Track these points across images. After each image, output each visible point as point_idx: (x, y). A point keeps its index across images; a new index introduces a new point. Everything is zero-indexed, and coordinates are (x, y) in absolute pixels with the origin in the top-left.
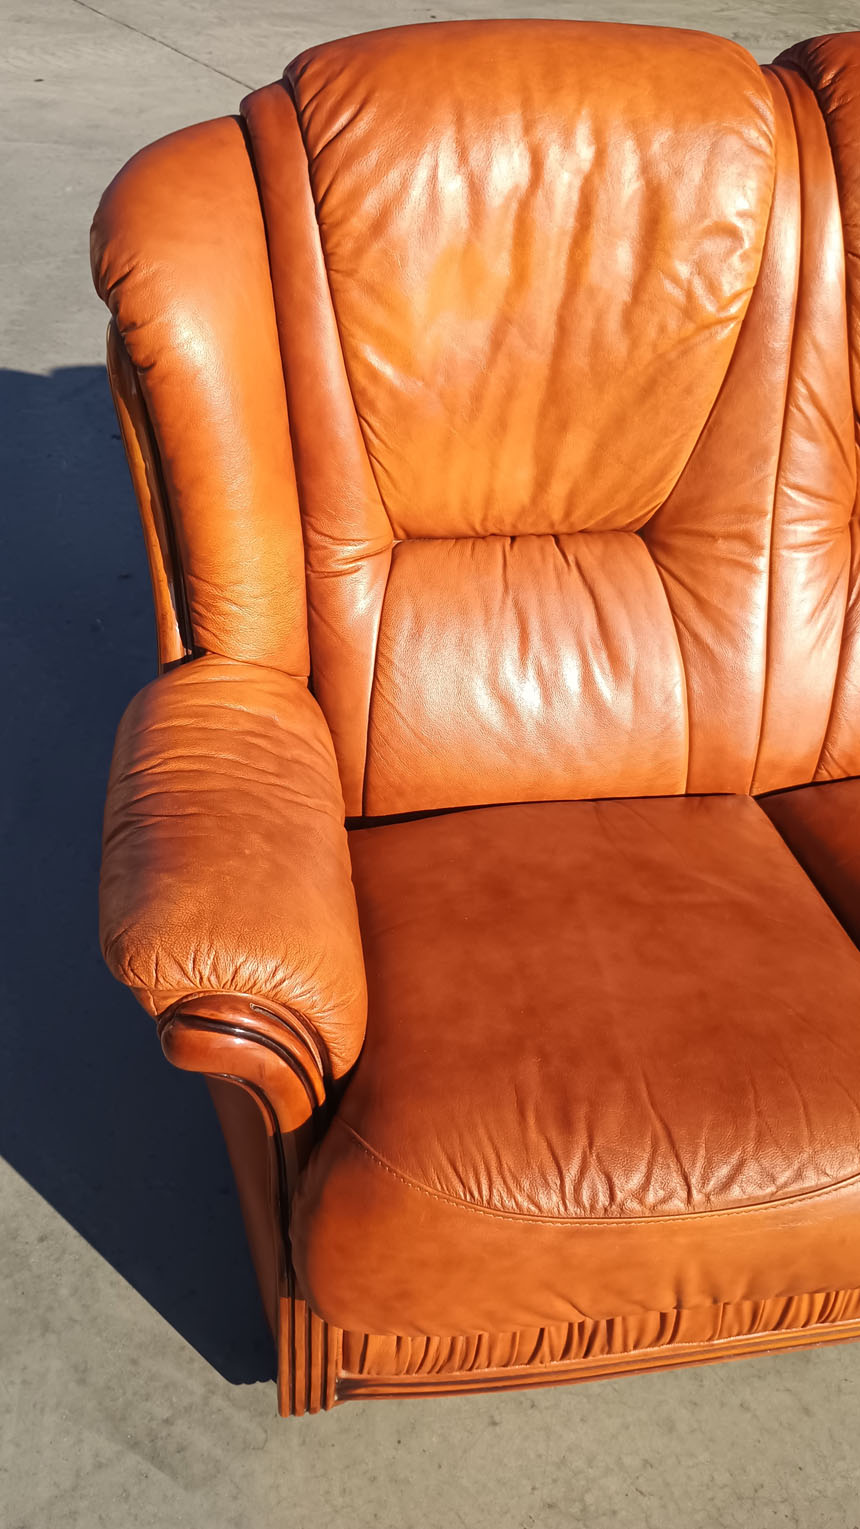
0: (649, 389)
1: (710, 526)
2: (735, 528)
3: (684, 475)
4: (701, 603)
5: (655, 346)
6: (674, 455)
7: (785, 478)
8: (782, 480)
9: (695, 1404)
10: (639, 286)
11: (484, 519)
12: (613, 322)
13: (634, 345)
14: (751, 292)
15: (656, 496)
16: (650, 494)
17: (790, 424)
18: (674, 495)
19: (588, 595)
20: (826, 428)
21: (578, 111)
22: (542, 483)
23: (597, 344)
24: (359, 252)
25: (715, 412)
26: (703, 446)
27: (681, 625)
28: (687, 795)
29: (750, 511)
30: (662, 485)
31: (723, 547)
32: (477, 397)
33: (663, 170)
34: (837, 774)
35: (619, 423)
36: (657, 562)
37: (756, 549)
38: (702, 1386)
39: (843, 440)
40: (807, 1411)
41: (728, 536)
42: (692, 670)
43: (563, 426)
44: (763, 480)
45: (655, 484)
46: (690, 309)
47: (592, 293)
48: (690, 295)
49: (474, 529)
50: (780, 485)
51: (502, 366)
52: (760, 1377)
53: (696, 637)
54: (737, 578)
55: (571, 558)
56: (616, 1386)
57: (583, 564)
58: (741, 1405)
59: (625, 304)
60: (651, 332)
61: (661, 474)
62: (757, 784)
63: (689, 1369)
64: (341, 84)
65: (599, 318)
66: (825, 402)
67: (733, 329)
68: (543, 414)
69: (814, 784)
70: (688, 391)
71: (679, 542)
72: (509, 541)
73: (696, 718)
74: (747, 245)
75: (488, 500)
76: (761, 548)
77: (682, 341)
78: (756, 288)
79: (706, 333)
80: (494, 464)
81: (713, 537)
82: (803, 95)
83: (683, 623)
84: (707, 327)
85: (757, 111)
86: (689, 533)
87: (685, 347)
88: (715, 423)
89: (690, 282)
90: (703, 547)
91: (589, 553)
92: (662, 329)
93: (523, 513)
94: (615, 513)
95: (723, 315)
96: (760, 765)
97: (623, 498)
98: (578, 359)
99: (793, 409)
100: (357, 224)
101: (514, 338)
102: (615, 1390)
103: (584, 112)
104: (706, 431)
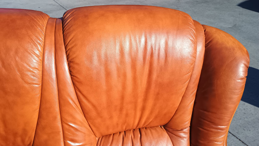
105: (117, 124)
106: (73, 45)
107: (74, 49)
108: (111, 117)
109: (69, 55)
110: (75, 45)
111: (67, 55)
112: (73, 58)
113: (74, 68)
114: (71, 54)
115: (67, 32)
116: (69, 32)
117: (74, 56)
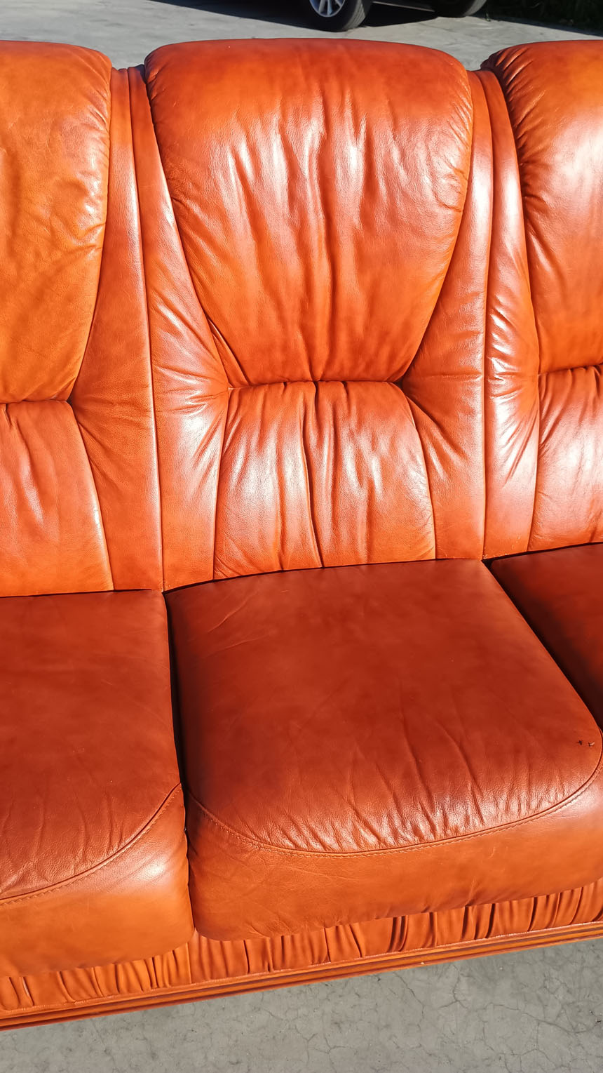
0: (39, 297)
1: (109, 396)
2: (125, 397)
4: (107, 451)
5: (35, 267)
6: (74, 345)
7: (156, 360)
8: (154, 362)
9: (71, 1050)
10: (14, 224)
13: (20, 267)
14: (104, 227)
15: (69, 374)
16: (64, 373)
17: (153, 323)
18: (82, 374)
19: (25, 446)
25: (96, 314)
26: (93, 337)
27: (94, 467)
28: (114, 591)
29: (134, 384)
30: (69, 366)
31: (118, 411)
33: (17, 140)
34: (230, 573)
35: (24, 322)
36: (78, 422)
37: (144, 412)
38: (80, 1036)
39: (198, 331)
40: (154, 1055)
41: (122, 403)
42: (103, 499)
44: (142, 361)
45: (66, 365)
46: (54, 240)
48: (52, 231)
50: (153, 365)
52: (127, 1029)
53: (104, 475)
54: (130, 433)
55: (13, 420)
56: (15, 1036)
57: (21, 424)
58: (105, 1051)
59: (8, 236)
60: (30, 257)
61: (67, 358)
62: (166, 582)
63: (74, 1023)
67: (95, 254)
69: (213, 581)
70: (69, 299)
71: (91, 407)
73: (110, 535)
74: (93, 194)
76: (147, 411)
77: (56, 263)
78: (107, 223)
79: (73, 256)
81: (111, 403)
82: (138, 87)
83: (96, 465)
84: (72, 252)
86: (96, 401)
87: (60, 269)
88: (97, 321)
89: (51, 222)
90: (106, 411)
91: (27, 417)
92: (38, 255)
94: (43, 387)
95: (83, 244)
96: (165, 568)
97: (43, 377)
99: (153, 311)
102: (13, 1039)
105: (594, 334)
106: (537, 122)
107: (539, 133)
108: (587, 313)
109: (524, 146)
110: (543, 123)
111: (520, 146)
112: (537, 153)
113: (535, 176)
114: (531, 143)
115: (519, 95)
116: (525, 95)
117: (540, 147)
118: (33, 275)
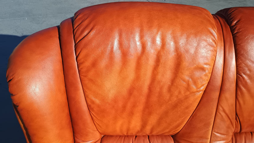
0: (175, 106)
1: (192, 140)
3: (185, 126)
5: (177, 97)
6: (183, 122)
8: (213, 130)
10: (173, 81)
11: (127, 133)
12: (165, 90)
14: (207, 84)
15: (177, 130)
16: (175, 130)
17: (217, 117)
18: (182, 130)
20: (228, 118)
21: (157, 33)
22: (144, 126)
23: (160, 95)
24: (88, 71)
25: (195, 112)
26: (191, 120)
29: (204, 137)
30: (178, 128)
32: (124, 107)
33: (182, 50)
35: (166, 113)
39: (232, 120)
43: (150, 114)
44: (208, 131)
45: (177, 128)
46: (188, 88)
47: (159, 82)
48: (188, 85)
49: (124, 135)
50: (212, 132)
51: (132, 100)
59: (169, 85)
60: (176, 93)
61: (178, 126)
64: (86, 23)
65: (161, 88)
66: (227, 112)
67: (201, 93)
68: (144, 110)
70: (187, 108)
72: (135, 137)
74: (207, 71)
75: (128, 130)
77: (186, 96)
78: (209, 82)
79: (193, 94)
80: (129, 122)
82: (226, 27)
84: (194, 92)
85: (212, 34)
86: (185, 140)
87: (187, 98)
88: (194, 115)
89: (188, 81)
92: (180, 93)
93: (138, 132)
94: (165, 133)
95: (198, 90)
97: (167, 131)
98: (154, 99)
99: (218, 113)
100: (88, 63)
101: (135, 93)
103: (159, 33)
104: (192, 117)
118: (175, 99)
